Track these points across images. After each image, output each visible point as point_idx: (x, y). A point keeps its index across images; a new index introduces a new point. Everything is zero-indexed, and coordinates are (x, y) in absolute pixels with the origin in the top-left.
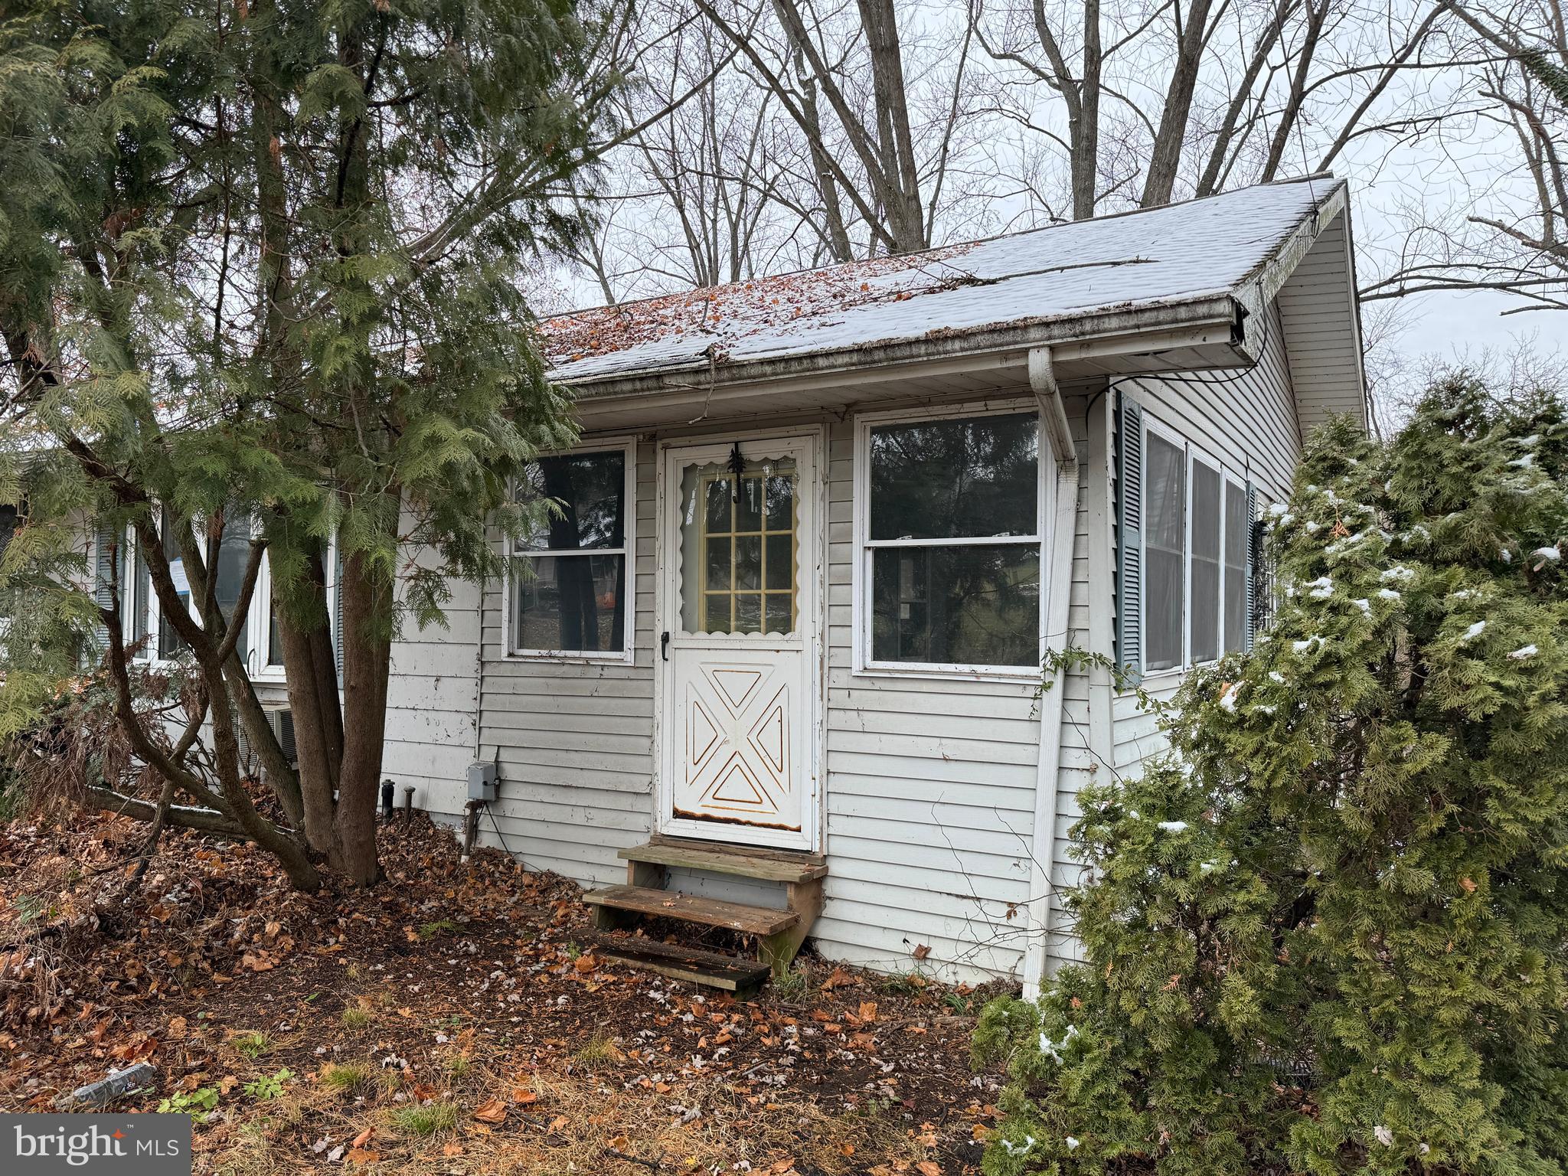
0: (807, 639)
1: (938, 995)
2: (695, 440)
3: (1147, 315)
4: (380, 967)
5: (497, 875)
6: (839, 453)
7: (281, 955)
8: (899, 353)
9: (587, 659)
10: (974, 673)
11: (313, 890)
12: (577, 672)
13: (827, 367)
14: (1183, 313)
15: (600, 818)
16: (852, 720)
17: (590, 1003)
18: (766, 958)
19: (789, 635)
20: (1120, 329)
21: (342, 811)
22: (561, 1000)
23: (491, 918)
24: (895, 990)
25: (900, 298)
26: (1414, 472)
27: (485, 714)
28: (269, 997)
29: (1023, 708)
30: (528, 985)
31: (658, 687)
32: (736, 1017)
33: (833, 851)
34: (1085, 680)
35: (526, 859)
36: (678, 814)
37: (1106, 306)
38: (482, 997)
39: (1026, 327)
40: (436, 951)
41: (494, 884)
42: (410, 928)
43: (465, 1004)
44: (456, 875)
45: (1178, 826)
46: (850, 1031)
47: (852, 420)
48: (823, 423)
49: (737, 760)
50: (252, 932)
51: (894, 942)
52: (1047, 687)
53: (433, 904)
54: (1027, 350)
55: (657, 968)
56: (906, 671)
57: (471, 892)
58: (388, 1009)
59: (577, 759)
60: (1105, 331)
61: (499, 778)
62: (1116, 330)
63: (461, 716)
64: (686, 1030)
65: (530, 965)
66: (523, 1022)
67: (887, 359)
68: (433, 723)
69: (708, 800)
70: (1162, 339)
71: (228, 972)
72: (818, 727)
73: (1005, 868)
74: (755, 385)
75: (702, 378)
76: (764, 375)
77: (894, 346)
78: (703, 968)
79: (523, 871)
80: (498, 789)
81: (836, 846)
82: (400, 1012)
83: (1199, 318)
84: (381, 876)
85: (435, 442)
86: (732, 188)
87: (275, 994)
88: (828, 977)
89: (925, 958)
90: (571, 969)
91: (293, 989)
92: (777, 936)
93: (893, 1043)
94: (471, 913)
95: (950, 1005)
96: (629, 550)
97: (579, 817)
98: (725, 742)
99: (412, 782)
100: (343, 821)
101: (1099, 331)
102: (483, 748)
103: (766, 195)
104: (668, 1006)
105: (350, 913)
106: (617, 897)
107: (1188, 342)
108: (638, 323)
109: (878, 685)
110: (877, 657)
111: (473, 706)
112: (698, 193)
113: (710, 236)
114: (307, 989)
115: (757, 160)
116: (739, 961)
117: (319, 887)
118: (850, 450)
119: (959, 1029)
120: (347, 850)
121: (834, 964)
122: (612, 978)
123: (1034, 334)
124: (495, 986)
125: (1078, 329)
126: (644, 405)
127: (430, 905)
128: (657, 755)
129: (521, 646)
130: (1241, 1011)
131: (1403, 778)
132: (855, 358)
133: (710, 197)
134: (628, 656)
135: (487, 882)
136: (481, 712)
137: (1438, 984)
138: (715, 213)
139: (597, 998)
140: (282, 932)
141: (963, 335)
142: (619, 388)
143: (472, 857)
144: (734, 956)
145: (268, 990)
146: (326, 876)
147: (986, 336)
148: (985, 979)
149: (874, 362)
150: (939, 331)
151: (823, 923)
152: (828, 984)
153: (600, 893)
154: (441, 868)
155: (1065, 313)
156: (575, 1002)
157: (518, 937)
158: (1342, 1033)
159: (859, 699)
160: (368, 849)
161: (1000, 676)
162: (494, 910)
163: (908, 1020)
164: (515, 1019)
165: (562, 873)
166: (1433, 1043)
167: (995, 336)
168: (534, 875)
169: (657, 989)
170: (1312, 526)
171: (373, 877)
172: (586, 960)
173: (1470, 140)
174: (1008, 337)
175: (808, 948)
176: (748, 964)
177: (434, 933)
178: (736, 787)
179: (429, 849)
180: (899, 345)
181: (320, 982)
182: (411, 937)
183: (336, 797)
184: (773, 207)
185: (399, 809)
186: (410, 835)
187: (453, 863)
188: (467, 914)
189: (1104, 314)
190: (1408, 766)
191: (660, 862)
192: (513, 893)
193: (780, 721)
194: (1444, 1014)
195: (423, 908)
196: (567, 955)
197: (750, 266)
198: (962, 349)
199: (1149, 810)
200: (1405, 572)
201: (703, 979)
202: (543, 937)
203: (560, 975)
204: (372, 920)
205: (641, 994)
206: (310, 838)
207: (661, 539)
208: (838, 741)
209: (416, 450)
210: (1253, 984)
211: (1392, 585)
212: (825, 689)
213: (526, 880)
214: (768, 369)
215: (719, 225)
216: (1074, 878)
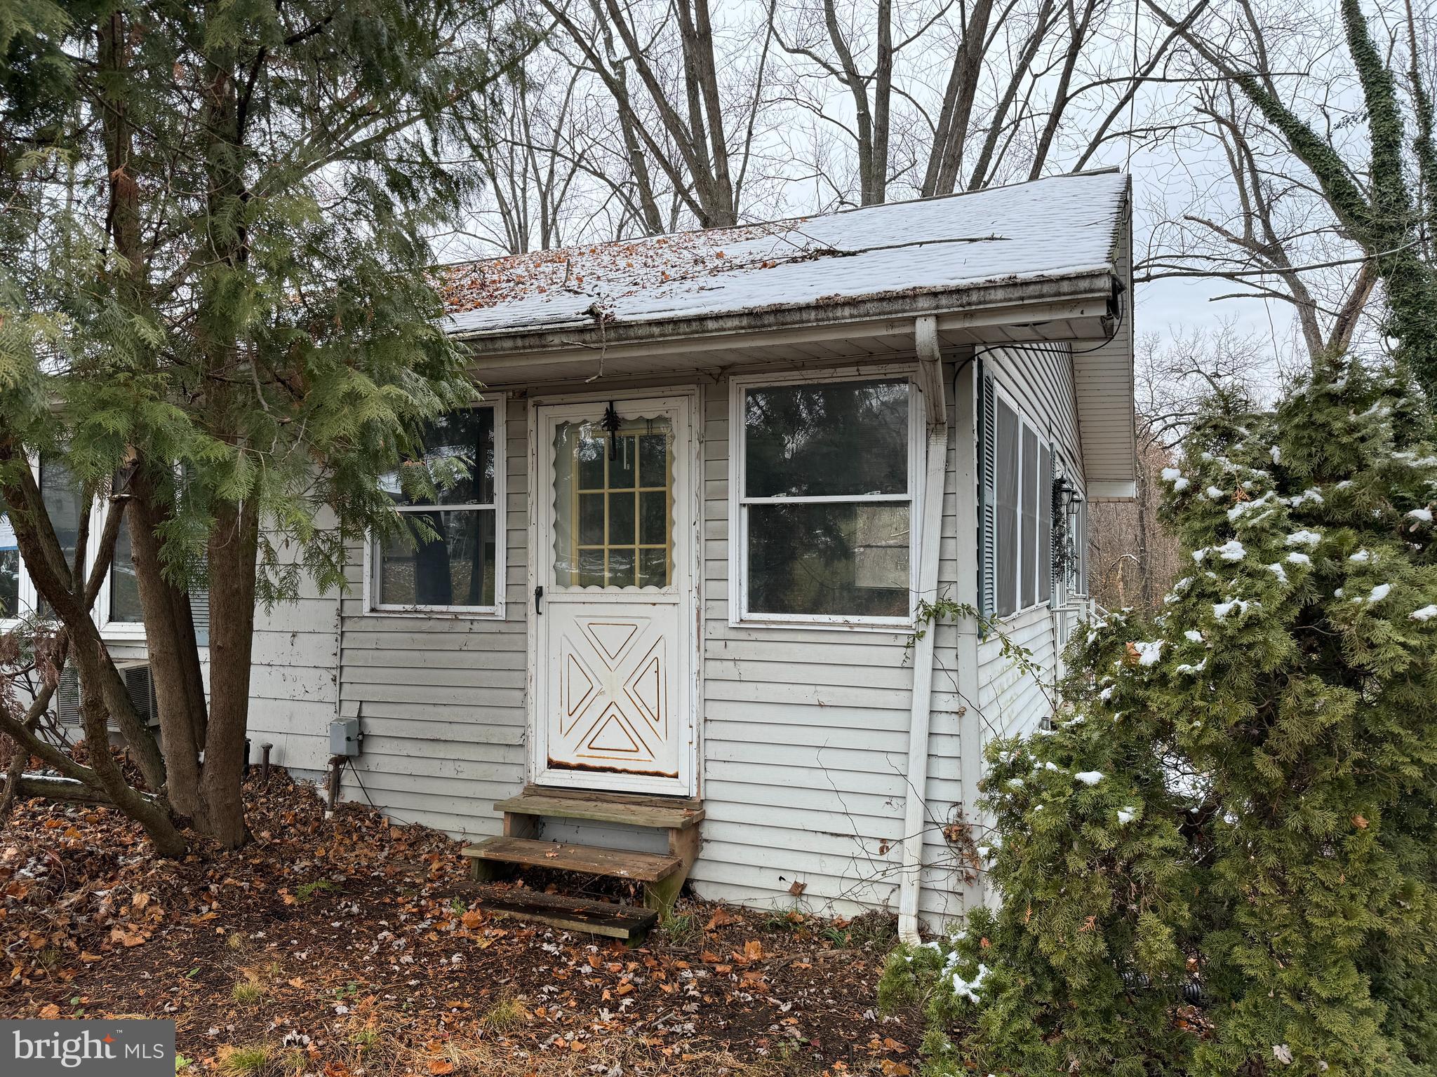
0: (685, 594)
1: (816, 930)
2: (568, 398)
3: (1032, 288)
4: (261, 934)
5: (364, 830)
6: (714, 413)
7: (151, 928)
8: (788, 318)
9: (456, 614)
10: (847, 623)
11: (180, 856)
12: (445, 626)
13: (716, 330)
14: (1065, 287)
15: (468, 771)
16: (729, 670)
17: (484, 960)
18: (652, 904)
19: (665, 589)
20: (1005, 300)
21: (208, 773)
22: (455, 959)
23: (365, 875)
24: (776, 927)
25: (765, 265)
26: (1304, 441)
27: (346, 670)
28: (147, 975)
29: (894, 657)
30: (418, 945)
31: (531, 641)
32: (632, 965)
33: (710, 795)
34: (953, 629)
35: (392, 813)
36: (552, 765)
37: (992, 278)
38: (372, 961)
39: (915, 296)
40: (318, 913)
41: (361, 838)
42: (285, 891)
43: (357, 969)
44: (321, 832)
45: (1091, 777)
46: (738, 970)
47: (727, 381)
48: (698, 384)
49: (613, 710)
50: (118, 905)
51: (770, 880)
52: (920, 635)
53: (305, 863)
54: (915, 318)
55: (547, 921)
56: (781, 623)
57: (342, 849)
58: (278, 980)
59: (445, 713)
60: (991, 302)
61: (362, 733)
62: (1001, 301)
63: (318, 672)
64: (587, 983)
65: (416, 923)
66: (421, 985)
67: (776, 324)
68: (289, 678)
69: (584, 749)
70: (1042, 311)
71: (96, 950)
72: (695, 677)
73: (877, 806)
74: (640, 346)
75: (587, 337)
76: (652, 336)
77: (784, 311)
78: (593, 917)
79: (390, 825)
80: (361, 744)
81: (713, 791)
82: (291, 982)
83: (1081, 293)
84: (249, 839)
85: (354, 398)
86: (543, 160)
87: (153, 971)
88: (709, 917)
89: (801, 894)
90: (460, 923)
91: (171, 964)
92: (662, 882)
93: (783, 981)
94: (345, 871)
95: (829, 939)
96: (499, 505)
97: (449, 770)
98: (601, 693)
99: (269, 739)
100: (209, 783)
101: (985, 302)
102: (344, 704)
103: (577, 165)
104: (564, 959)
105: (222, 878)
106: (496, 850)
107: (1066, 315)
108: (494, 282)
109: (754, 636)
110: (753, 608)
111: (334, 662)
112: (509, 164)
113: (520, 204)
114: (186, 964)
115: (565, 133)
116: (623, 908)
117: (185, 854)
118: (726, 411)
119: (841, 962)
120: (213, 813)
121: (713, 905)
122: (502, 933)
123: (923, 303)
124: (385, 947)
125: (965, 299)
126: (523, 363)
127: (302, 865)
128: (531, 708)
129: (383, 602)
130: (1160, 949)
131: (1317, 729)
132: (745, 322)
133: (518, 168)
134: (500, 611)
135: (355, 838)
136: (341, 667)
137: (1332, 914)
138: (525, 182)
139: (491, 954)
140: (152, 903)
141: (853, 302)
142: (498, 344)
143: (337, 813)
144: (618, 902)
145: (143, 966)
146: (191, 842)
147: (876, 304)
148: (858, 911)
149: (764, 326)
150: (829, 298)
151: (700, 864)
152: (711, 925)
153: (478, 847)
154: (305, 824)
155: (953, 284)
156: (469, 960)
157: (398, 894)
158: (1244, 961)
159: (735, 649)
160: (234, 811)
161: (873, 626)
162: (368, 867)
163: (793, 957)
164: (413, 982)
165: (430, 826)
166: (1325, 968)
167: (884, 304)
168: (402, 828)
169: (549, 942)
170: (1214, 492)
171: (240, 839)
172: (472, 915)
173: (1198, 148)
174: (897, 306)
175: (687, 891)
176: (634, 910)
177: (311, 895)
178: (612, 736)
179: (290, 806)
180: (789, 310)
181: (199, 954)
182: (288, 900)
183: (202, 759)
184: (582, 178)
185: (256, 766)
186: (269, 792)
187: (317, 819)
188: (342, 872)
189: (991, 286)
190: (1322, 719)
191: (538, 813)
192: (382, 848)
193: (657, 672)
194: (1341, 942)
195: (296, 868)
196: (452, 910)
197: (557, 234)
198: (852, 316)
199: (1065, 762)
200: (1310, 536)
201: (594, 929)
202: (423, 893)
203: (448, 932)
204: (245, 885)
205: (535, 948)
206: (174, 804)
207: (533, 495)
208: (714, 690)
209: (333, 405)
210: (1167, 923)
211: (1300, 548)
212: (702, 641)
213: (395, 834)
214: (656, 330)
215: (528, 194)
216: (944, 814)
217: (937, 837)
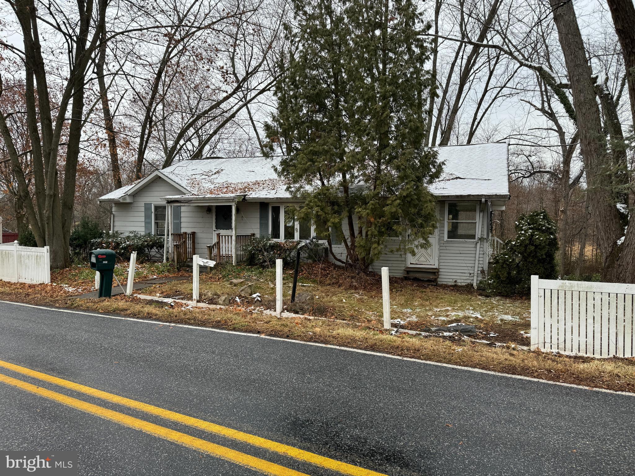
0: (437, 236)
1: (459, 287)
3: (499, 196)
8: (463, 197)
10: (465, 241)
13: (451, 198)
14: (503, 196)
16: (444, 248)
20: (495, 197)
25: (448, 180)
29: (474, 246)
33: (441, 268)
34: (483, 241)
36: (411, 264)
49: (422, 255)
51: (451, 280)
52: (478, 242)
54: (482, 198)
55: (422, 283)
69: (417, 261)
72: (438, 249)
73: (471, 268)
89: (456, 282)
95: (462, 287)
101: (492, 197)
109: (449, 243)
110: (448, 238)
118: (444, 206)
125: (489, 196)
128: (407, 255)
134: (400, 238)
147: (476, 196)
148: (466, 284)
150: (469, 195)
151: (438, 278)
159: (445, 245)
161: (470, 241)
174: (479, 196)
175: (436, 282)
178: (422, 259)
193: (431, 249)
208: (441, 251)
212: (439, 243)
216: (480, 269)
217: (479, 272)
